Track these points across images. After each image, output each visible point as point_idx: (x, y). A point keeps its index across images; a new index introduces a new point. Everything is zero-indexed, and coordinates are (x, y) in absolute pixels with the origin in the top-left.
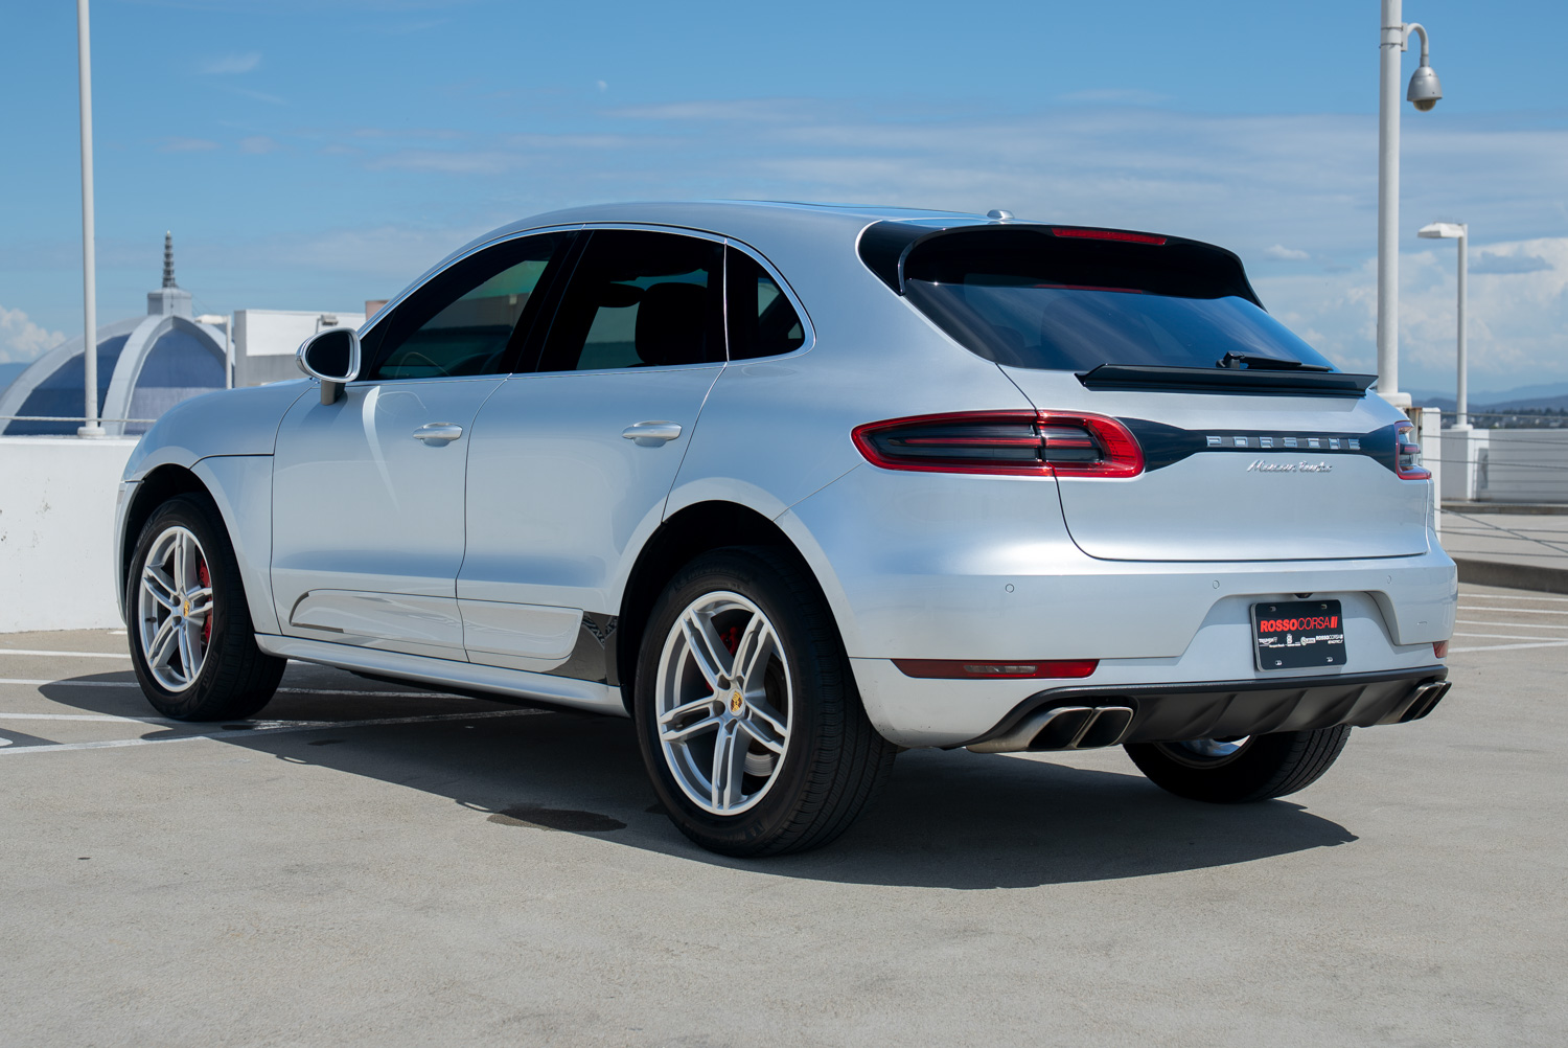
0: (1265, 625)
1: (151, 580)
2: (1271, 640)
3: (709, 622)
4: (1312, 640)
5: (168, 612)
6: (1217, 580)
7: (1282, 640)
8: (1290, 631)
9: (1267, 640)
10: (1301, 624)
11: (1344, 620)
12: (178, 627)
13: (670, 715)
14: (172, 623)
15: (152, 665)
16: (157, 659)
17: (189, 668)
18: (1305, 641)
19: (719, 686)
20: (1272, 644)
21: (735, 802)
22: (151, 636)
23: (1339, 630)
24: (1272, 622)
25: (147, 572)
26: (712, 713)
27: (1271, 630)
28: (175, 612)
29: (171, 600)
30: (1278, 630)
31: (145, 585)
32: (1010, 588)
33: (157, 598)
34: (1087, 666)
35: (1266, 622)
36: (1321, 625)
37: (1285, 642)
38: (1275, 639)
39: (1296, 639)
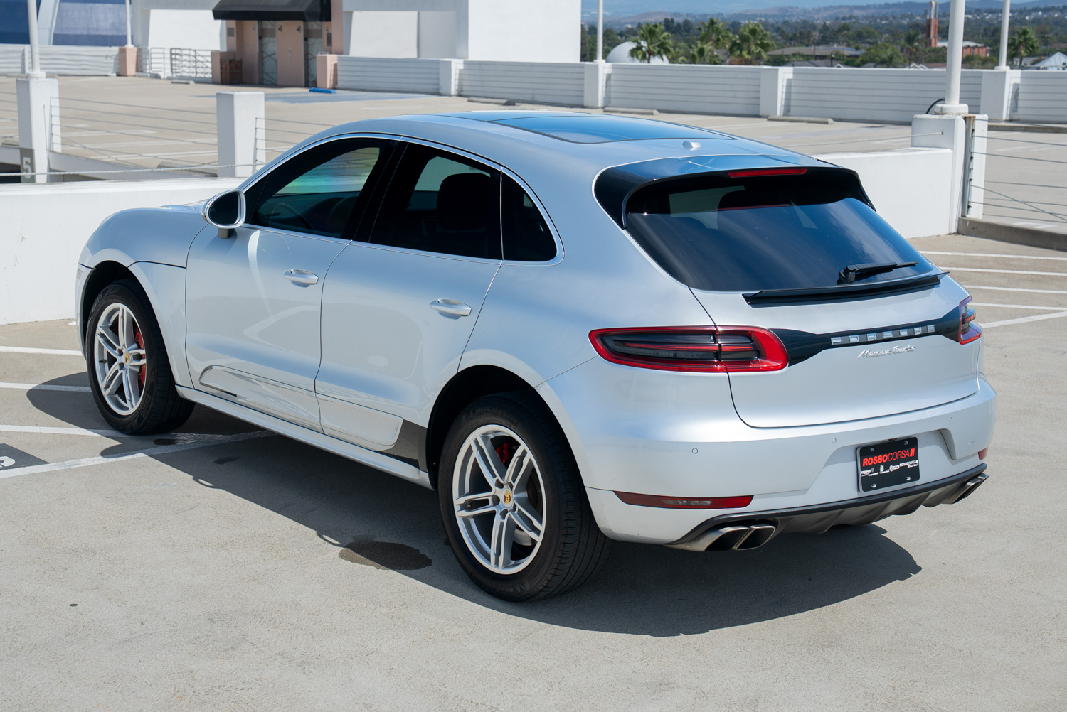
0: (866, 462)
1: (102, 335)
2: (870, 471)
3: (489, 442)
4: (897, 467)
5: (115, 360)
6: (834, 438)
7: (877, 470)
8: (882, 463)
9: (867, 471)
10: (890, 457)
11: (919, 450)
12: (122, 371)
13: (462, 500)
14: (118, 367)
15: (105, 393)
16: (109, 390)
17: (131, 401)
18: (892, 468)
19: (496, 486)
20: (870, 473)
21: (506, 566)
22: (104, 375)
23: (916, 457)
24: (871, 458)
25: (99, 330)
26: (491, 503)
27: (870, 464)
28: (120, 359)
29: (117, 352)
30: (875, 463)
31: (98, 339)
32: (695, 451)
33: (107, 348)
34: (745, 500)
35: (866, 459)
36: (903, 456)
37: (879, 471)
38: (873, 470)
39: (886, 467)
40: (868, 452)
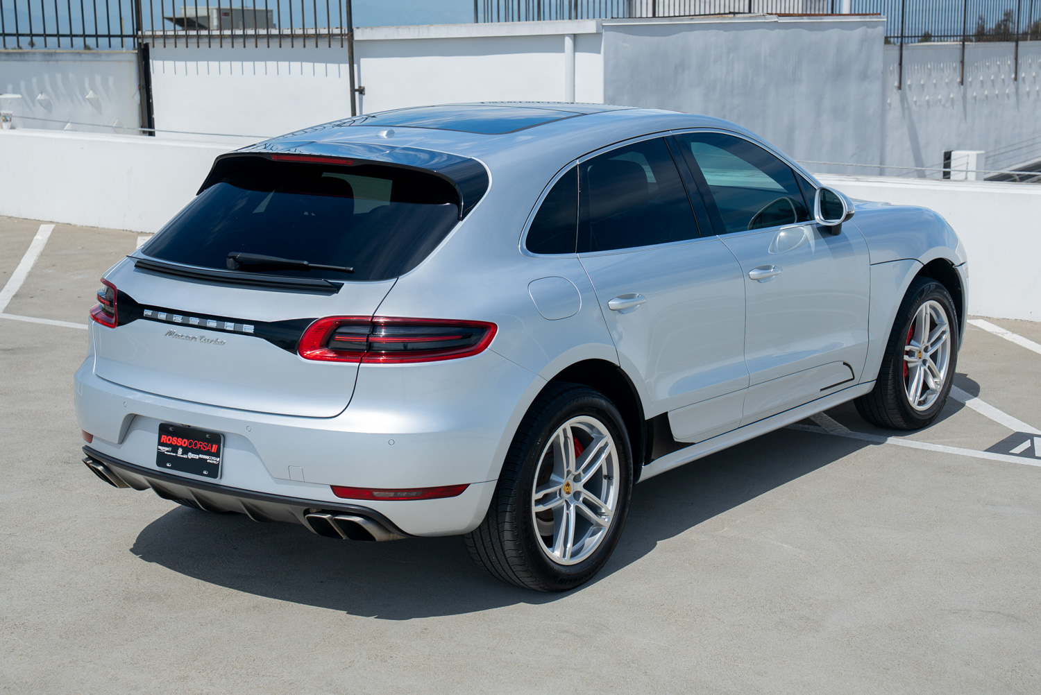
0: (164, 438)
2: (167, 449)
4: (197, 457)
7: (175, 449)
8: (181, 446)
9: (164, 448)
10: (190, 444)
11: (223, 449)
18: (191, 456)
20: (167, 451)
23: (217, 455)
24: (170, 438)
27: (169, 443)
30: (173, 444)
35: (166, 437)
36: (204, 448)
37: (177, 453)
38: (170, 449)
39: (185, 452)
40: (166, 430)
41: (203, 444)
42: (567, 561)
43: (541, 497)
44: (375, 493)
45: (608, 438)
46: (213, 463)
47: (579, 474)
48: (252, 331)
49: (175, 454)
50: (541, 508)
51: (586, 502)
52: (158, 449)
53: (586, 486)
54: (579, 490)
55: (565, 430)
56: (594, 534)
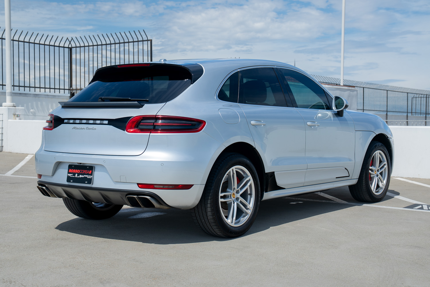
0: (70, 171)
4: (83, 176)
6: (55, 157)
7: (74, 175)
8: (77, 173)
9: (70, 174)
10: (81, 171)
11: (94, 172)
18: (81, 176)
20: (71, 176)
23: (91, 174)
24: (73, 170)
27: (72, 172)
30: (74, 172)
35: (71, 170)
36: (86, 172)
37: (75, 176)
38: (72, 174)
39: (78, 175)
40: (71, 167)
41: (86, 171)
42: (233, 225)
43: (223, 195)
44: (155, 186)
45: (250, 177)
46: (90, 178)
47: (238, 190)
48: (107, 123)
49: (74, 177)
50: (223, 200)
51: (241, 202)
52: (68, 175)
53: (241, 195)
54: (238, 197)
55: (233, 170)
56: (244, 217)
